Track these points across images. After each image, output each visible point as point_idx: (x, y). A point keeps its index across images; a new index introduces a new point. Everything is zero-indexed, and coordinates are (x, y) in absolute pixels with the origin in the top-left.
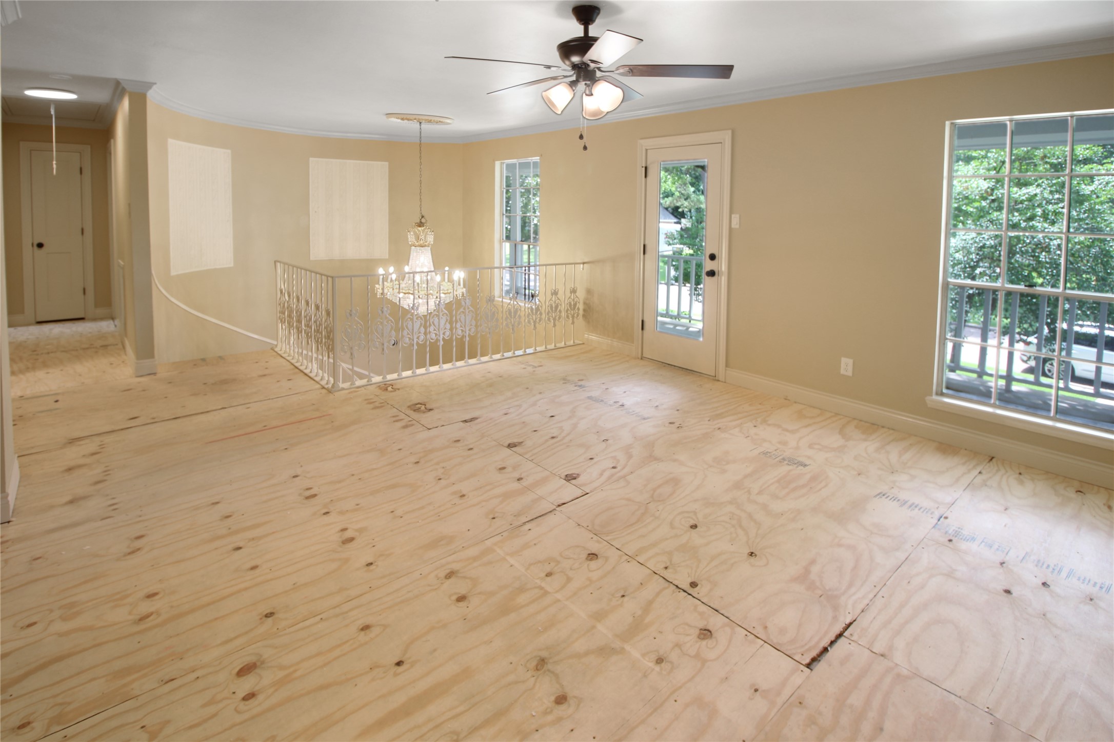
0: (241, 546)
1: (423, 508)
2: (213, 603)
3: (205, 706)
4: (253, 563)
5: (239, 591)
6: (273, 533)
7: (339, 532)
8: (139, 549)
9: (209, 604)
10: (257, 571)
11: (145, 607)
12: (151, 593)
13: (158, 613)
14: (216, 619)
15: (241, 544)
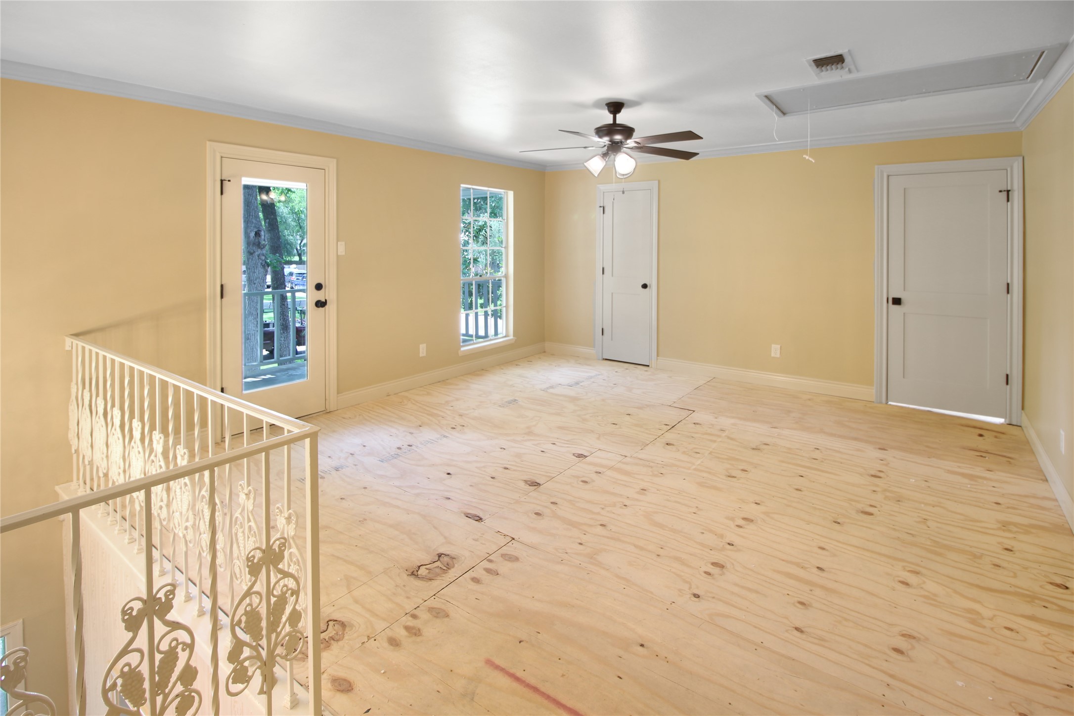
0: (817, 569)
1: (676, 502)
2: (864, 549)
3: (896, 516)
4: (820, 551)
5: (844, 543)
6: (783, 560)
7: (744, 528)
8: (903, 635)
9: (868, 550)
10: (822, 545)
11: (912, 579)
12: (904, 586)
13: (904, 568)
14: (868, 541)
15: (815, 570)
